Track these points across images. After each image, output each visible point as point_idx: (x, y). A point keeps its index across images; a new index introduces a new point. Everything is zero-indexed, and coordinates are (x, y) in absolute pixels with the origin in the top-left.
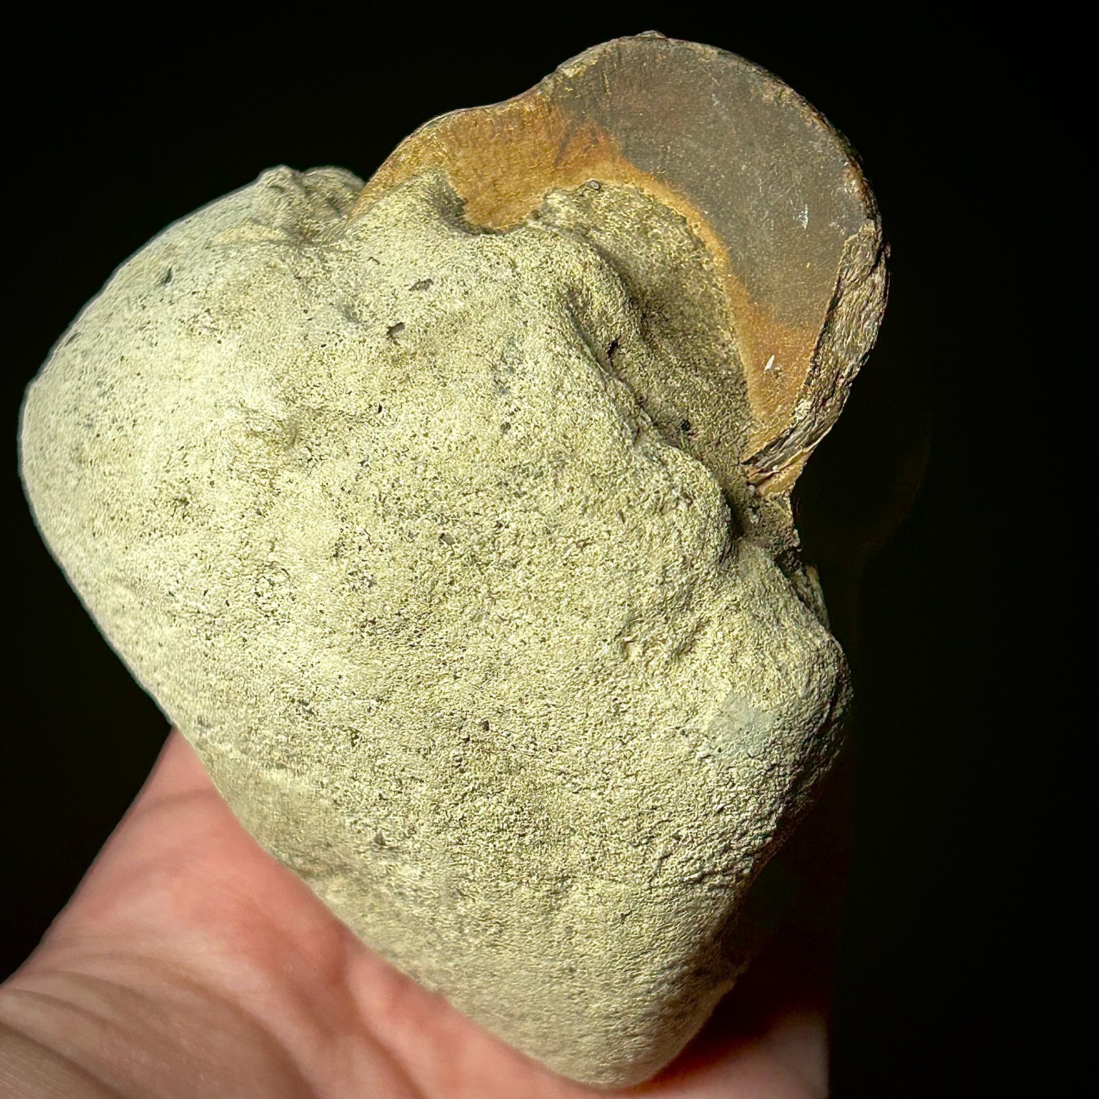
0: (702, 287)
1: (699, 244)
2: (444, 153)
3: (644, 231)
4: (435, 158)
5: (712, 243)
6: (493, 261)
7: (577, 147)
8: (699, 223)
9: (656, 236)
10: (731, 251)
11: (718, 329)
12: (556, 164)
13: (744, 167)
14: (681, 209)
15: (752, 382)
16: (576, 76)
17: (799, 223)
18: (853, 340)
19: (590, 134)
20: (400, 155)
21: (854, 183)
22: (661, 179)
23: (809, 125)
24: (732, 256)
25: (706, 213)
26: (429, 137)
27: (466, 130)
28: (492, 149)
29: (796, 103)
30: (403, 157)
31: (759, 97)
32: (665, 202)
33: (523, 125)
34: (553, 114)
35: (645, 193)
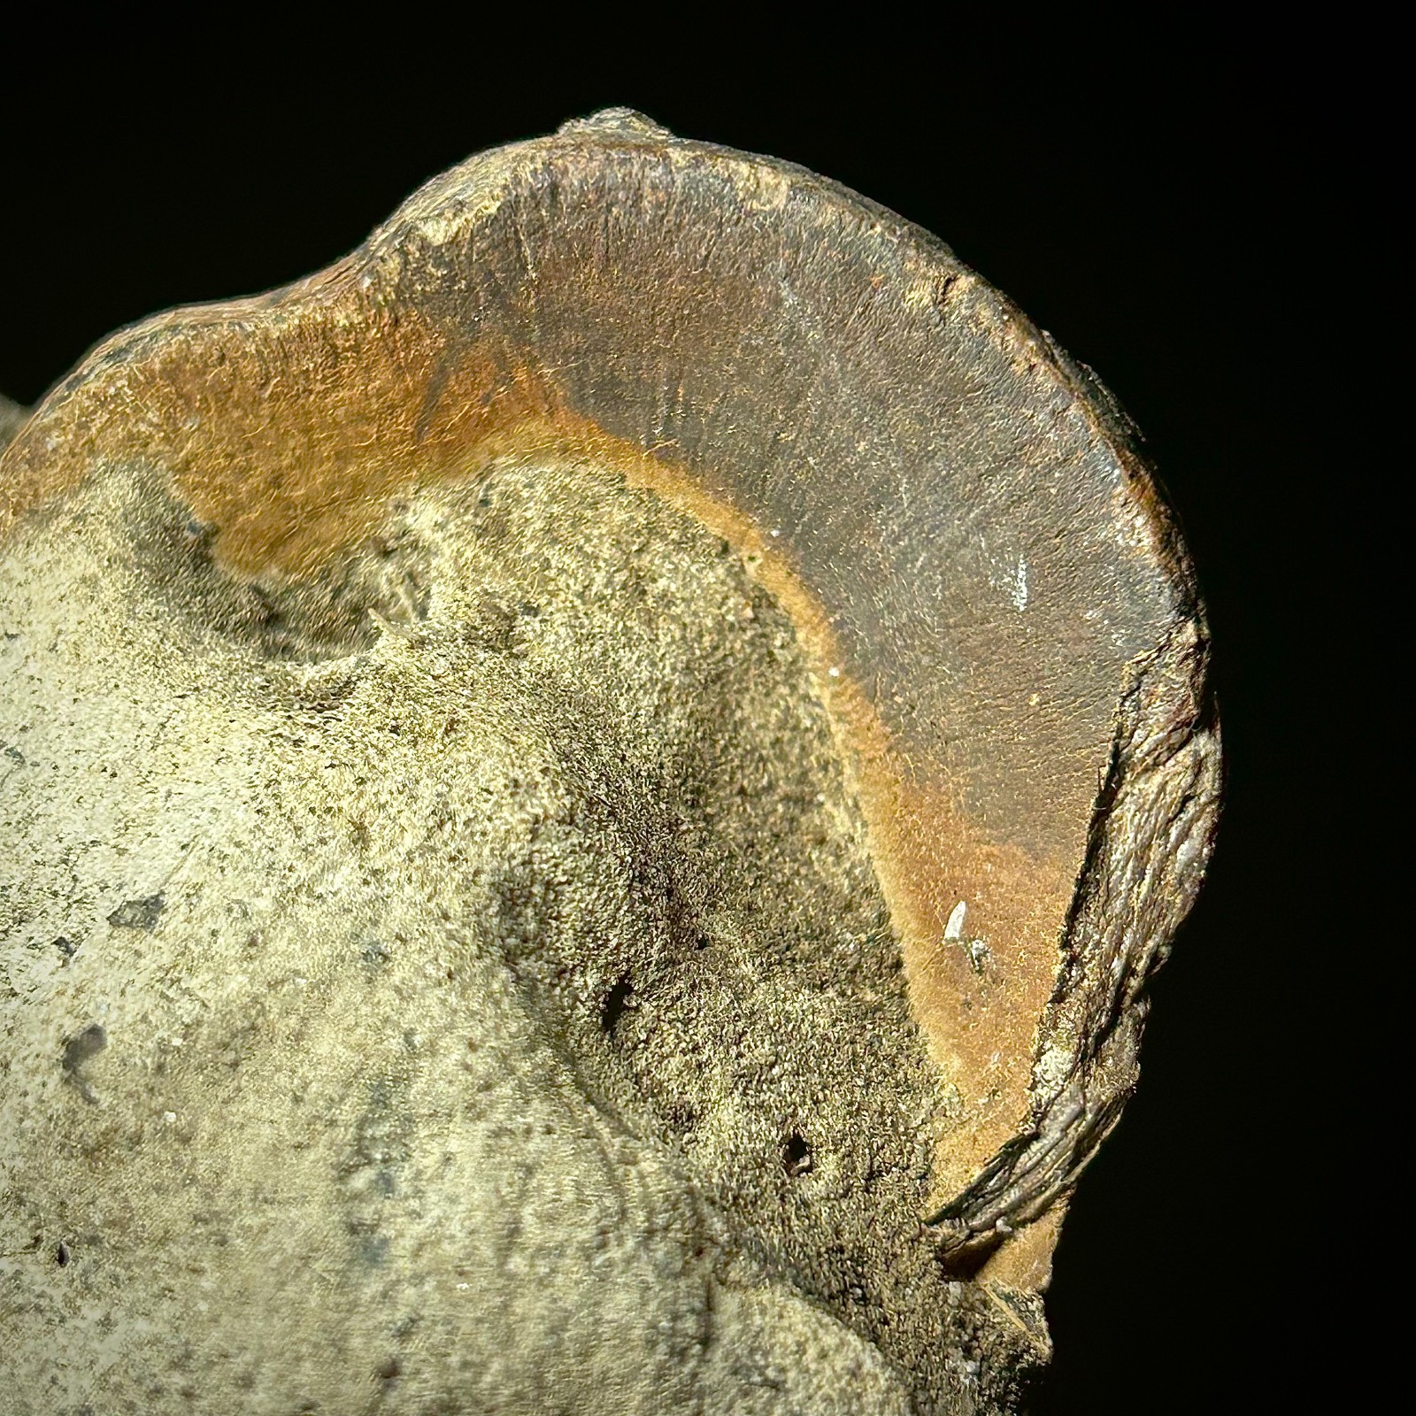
0: (776, 705)
1: (763, 601)
2: (151, 424)
3: (637, 588)
4: (131, 437)
5: (792, 599)
6: (310, 835)
7: (466, 394)
8: (758, 554)
9: (666, 599)
10: (839, 625)
11: (821, 804)
12: (417, 435)
13: (862, 447)
14: (715, 521)
15: (913, 954)
16: (454, 242)
17: (1008, 598)
18: (1152, 890)
19: (493, 365)
20: (46, 430)
21: (1139, 521)
22: (665, 457)
23: (1019, 369)
24: (843, 638)
25: (775, 533)
26: (112, 391)
27: (200, 373)
28: (265, 409)
29: (985, 314)
30: (54, 440)
31: (896, 298)
32: (678, 503)
33: (335, 353)
34: (405, 328)
35: (630, 484)
